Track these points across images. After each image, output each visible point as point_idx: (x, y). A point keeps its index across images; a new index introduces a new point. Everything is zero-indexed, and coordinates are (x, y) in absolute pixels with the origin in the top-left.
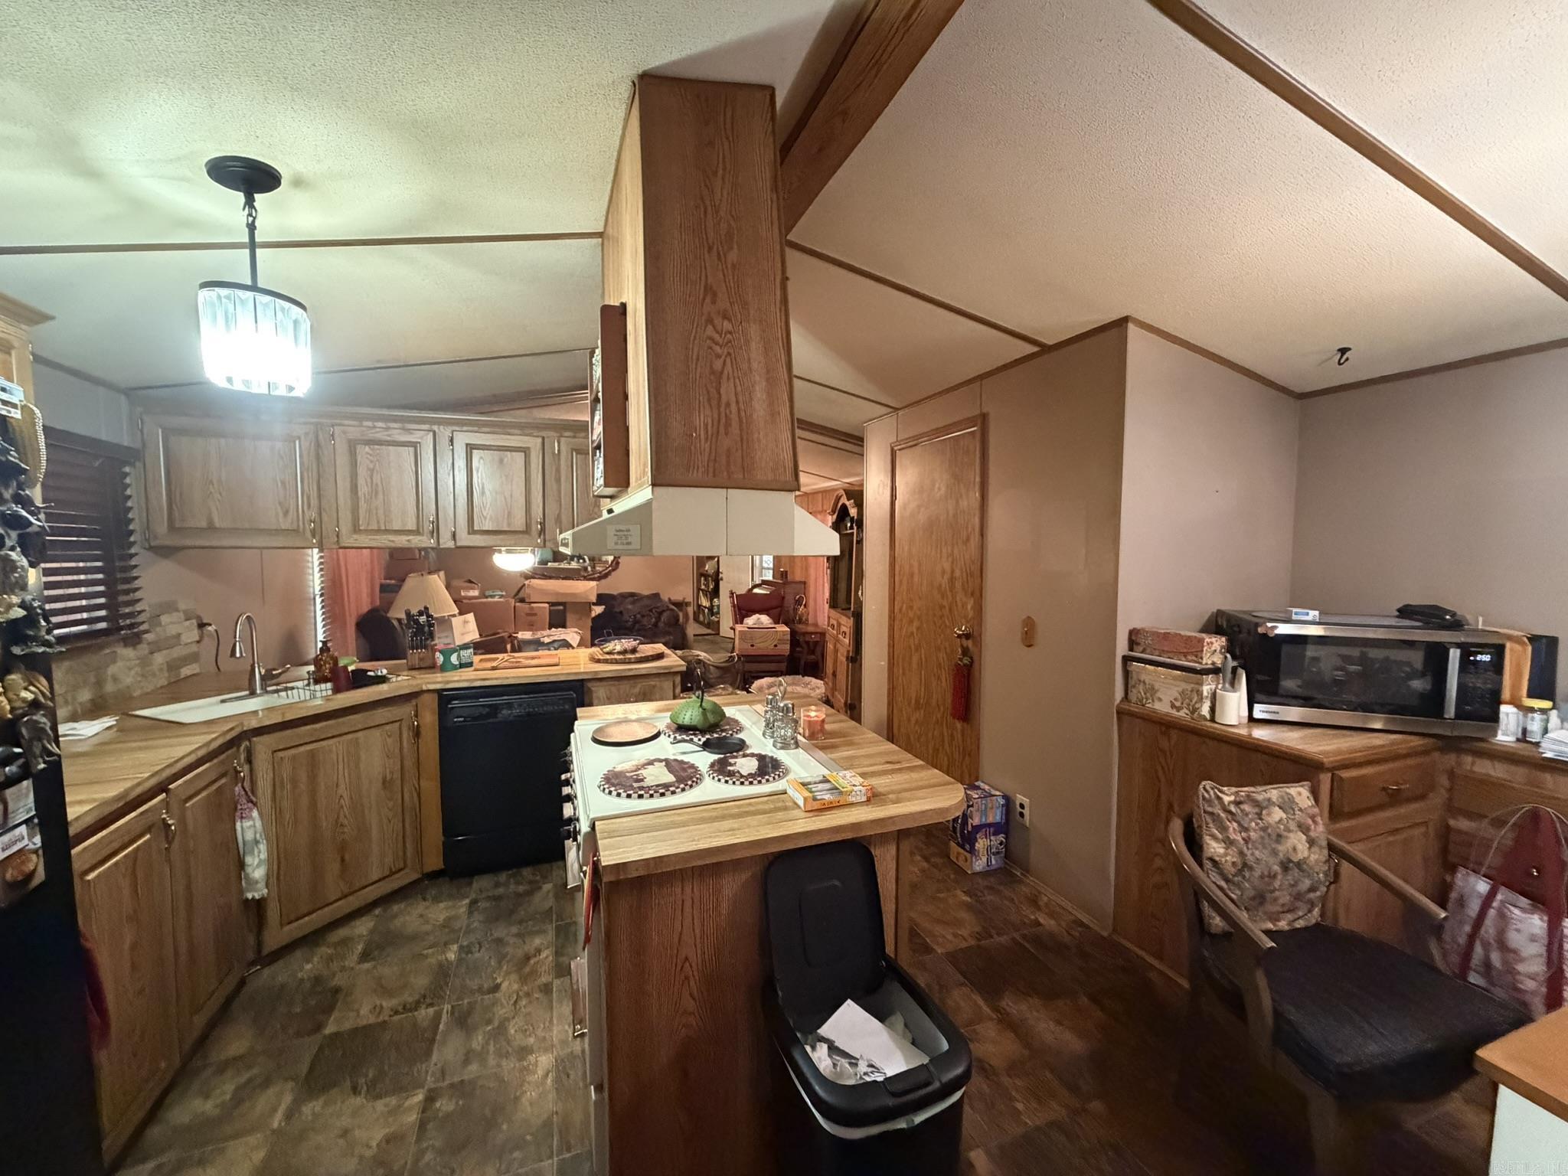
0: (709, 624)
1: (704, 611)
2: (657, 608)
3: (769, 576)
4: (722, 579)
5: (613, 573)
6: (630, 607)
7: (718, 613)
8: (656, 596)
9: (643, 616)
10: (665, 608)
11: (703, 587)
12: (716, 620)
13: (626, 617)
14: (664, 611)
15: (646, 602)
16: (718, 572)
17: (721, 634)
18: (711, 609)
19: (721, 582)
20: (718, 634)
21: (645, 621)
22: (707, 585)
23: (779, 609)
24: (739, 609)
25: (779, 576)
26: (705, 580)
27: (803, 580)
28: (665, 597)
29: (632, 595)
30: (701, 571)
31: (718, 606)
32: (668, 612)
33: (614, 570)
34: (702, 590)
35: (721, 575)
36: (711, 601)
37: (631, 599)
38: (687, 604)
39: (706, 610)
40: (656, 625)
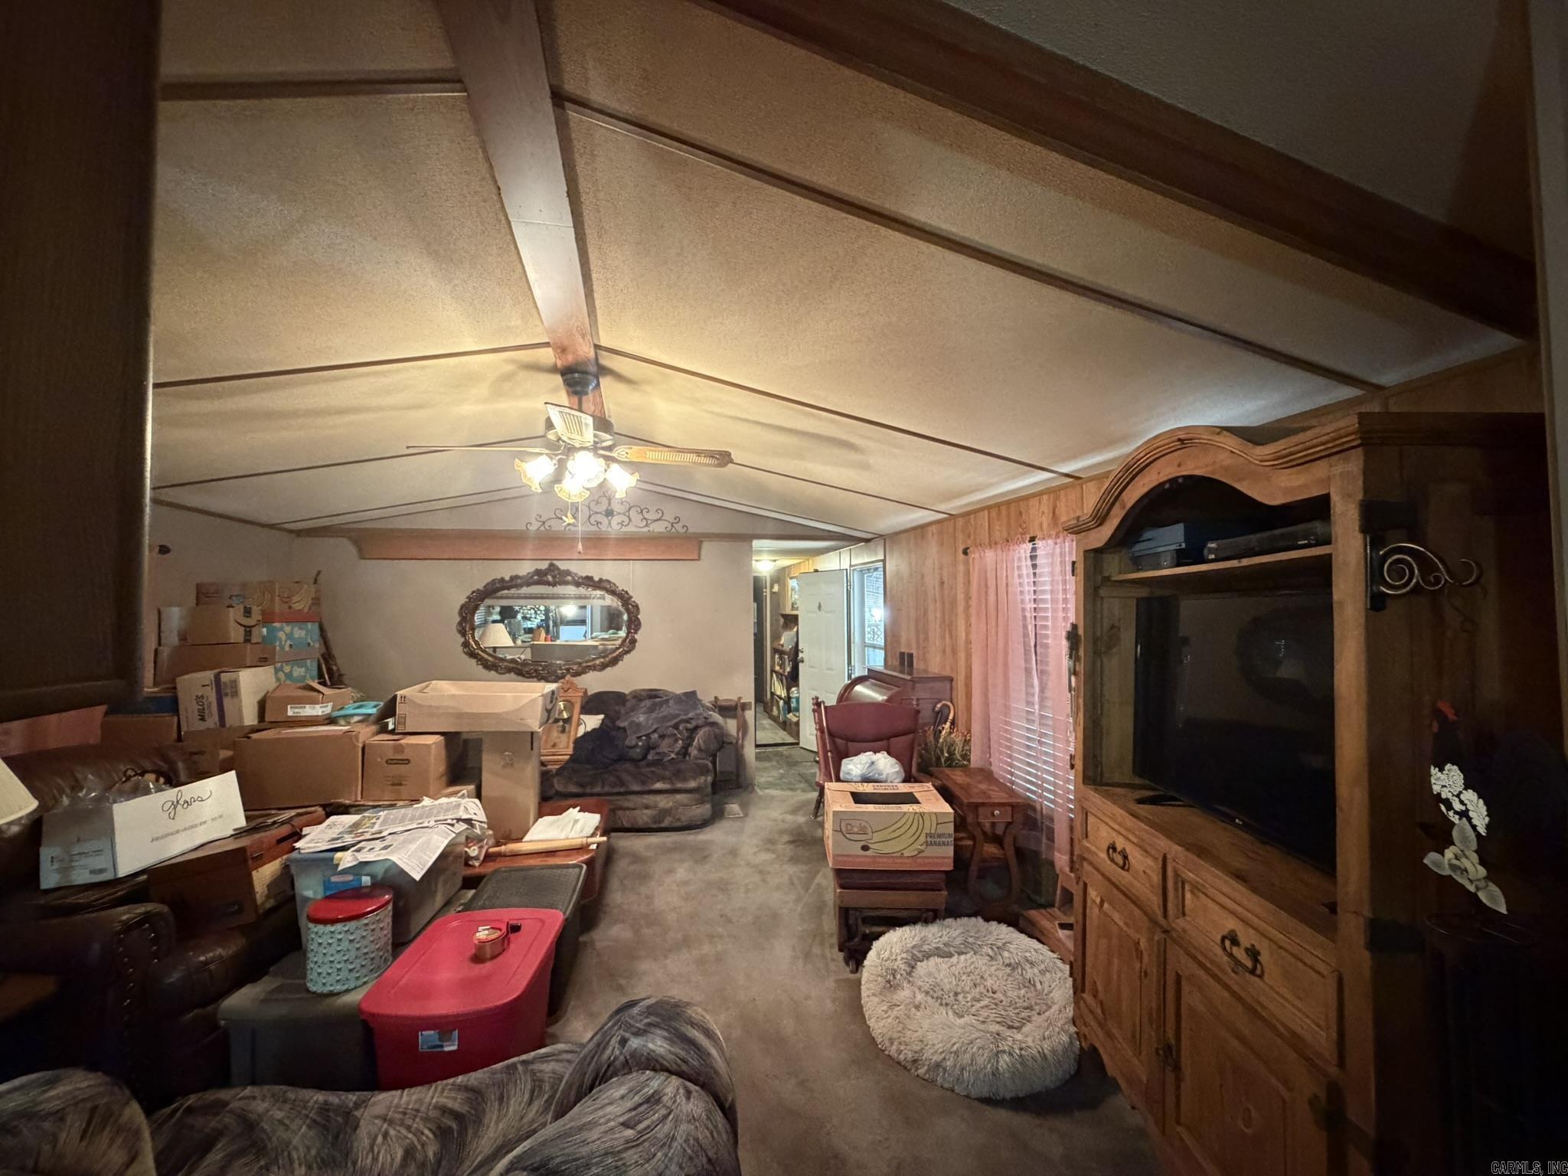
0: (785, 723)
1: (778, 702)
2: (688, 721)
3: (877, 660)
4: (802, 661)
5: (627, 657)
6: (642, 718)
7: (797, 710)
8: (691, 696)
9: (662, 737)
10: (701, 722)
11: (777, 668)
12: (795, 719)
13: (631, 740)
14: (697, 728)
15: (672, 709)
16: (796, 650)
17: (801, 745)
18: (788, 700)
19: (800, 664)
20: (798, 744)
21: (664, 747)
22: (782, 666)
23: (911, 736)
24: (831, 734)
25: (897, 663)
26: (781, 658)
27: (947, 673)
28: (707, 699)
29: (653, 694)
30: (776, 646)
31: (798, 699)
32: (706, 729)
33: (627, 652)
34: (776, 672)
35: (801, 655)
36: (788, 690)
37: (648, 703)
38: (745, 707)
39: (781, 703)
40: (684, 752)
